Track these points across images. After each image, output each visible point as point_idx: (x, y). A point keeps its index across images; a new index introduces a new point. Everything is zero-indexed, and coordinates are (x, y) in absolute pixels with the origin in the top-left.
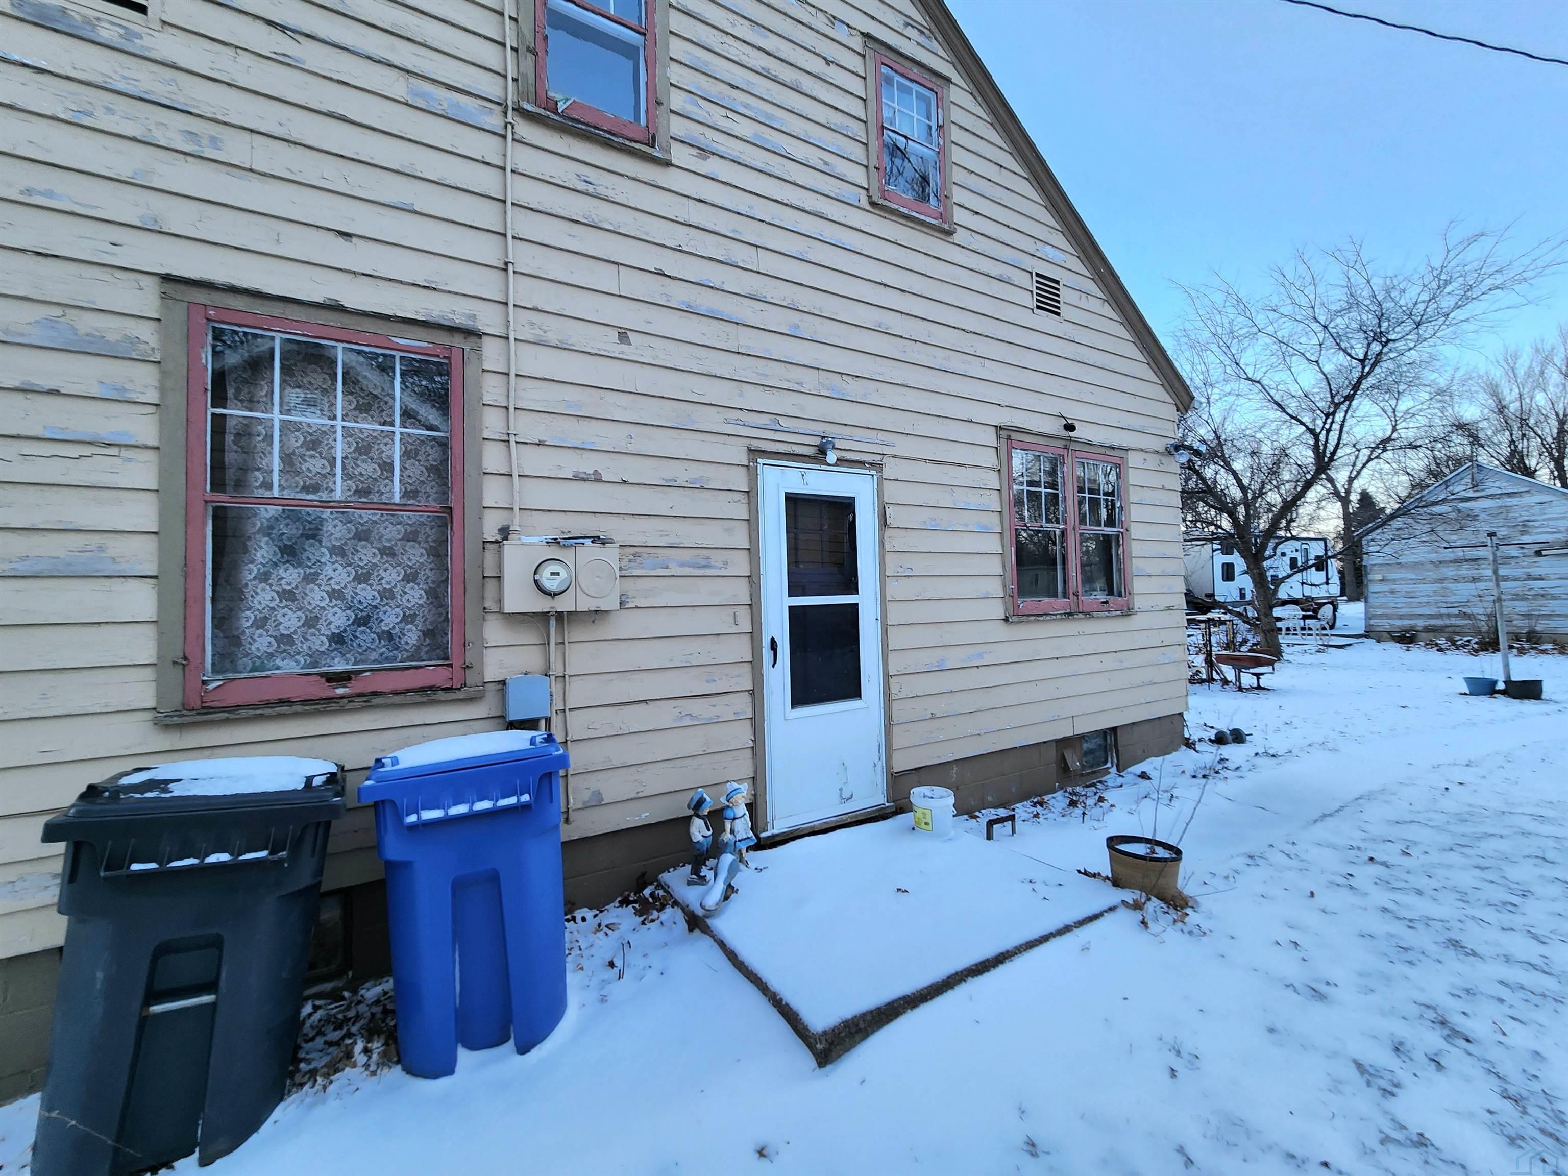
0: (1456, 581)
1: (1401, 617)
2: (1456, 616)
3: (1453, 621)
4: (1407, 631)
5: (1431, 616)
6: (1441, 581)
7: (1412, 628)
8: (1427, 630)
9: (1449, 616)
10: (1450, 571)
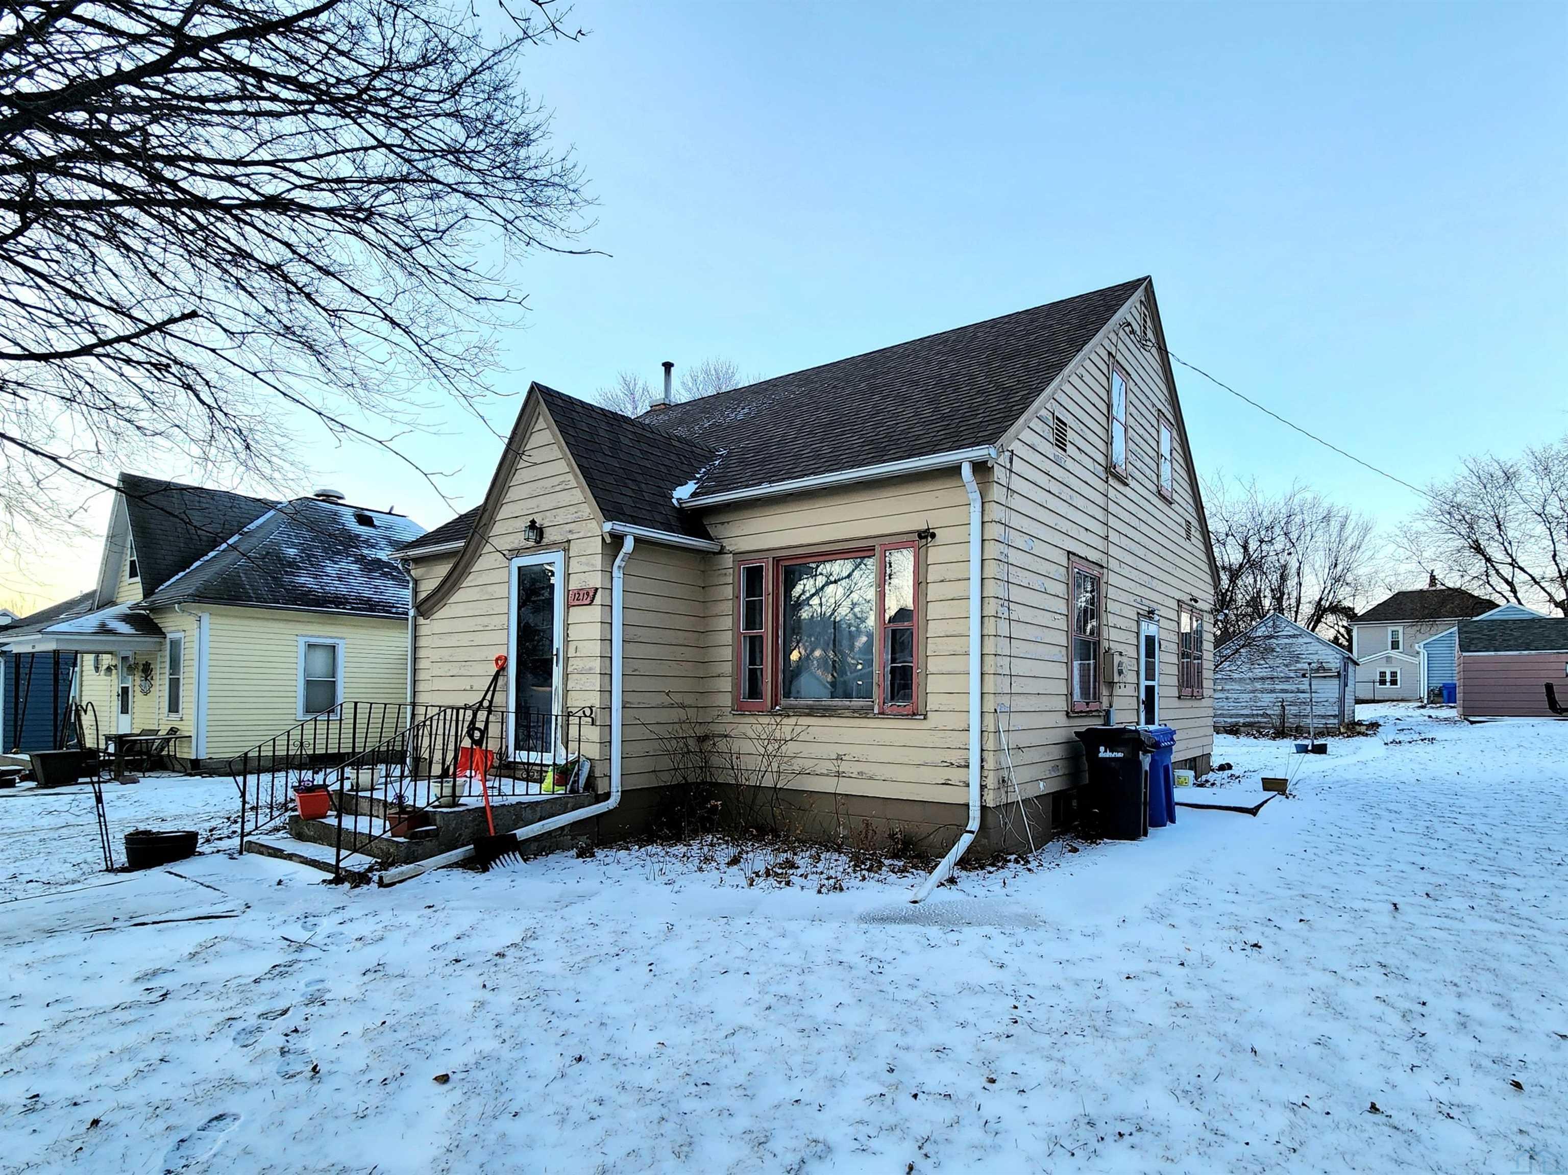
0: (1262, 692)
1: (1231, 716)
2: (1261, 715)
3: (1260, 719)
4: (1234, 726)
5: (1247, 716)
6: (1253, 692)
7: (1237, 724)
8: (1245, 725)
9: (1257, 715)
10: (1258, 685)
